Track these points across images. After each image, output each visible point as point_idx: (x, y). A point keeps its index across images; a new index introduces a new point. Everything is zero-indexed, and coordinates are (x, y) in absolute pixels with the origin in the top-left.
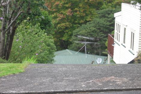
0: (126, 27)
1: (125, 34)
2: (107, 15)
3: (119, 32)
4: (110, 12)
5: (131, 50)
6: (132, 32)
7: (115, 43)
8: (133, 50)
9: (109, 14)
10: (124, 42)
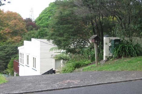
0: (28, 55)
1: (28, 59)
2: (4, 49)
3: (23, 58)
4: (5, 47)
5: (34, 68)
6: (34, 58)
7: (19, 64)
8: (35, 68)
9: (5, 48)
10: (28, 64)
